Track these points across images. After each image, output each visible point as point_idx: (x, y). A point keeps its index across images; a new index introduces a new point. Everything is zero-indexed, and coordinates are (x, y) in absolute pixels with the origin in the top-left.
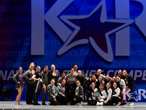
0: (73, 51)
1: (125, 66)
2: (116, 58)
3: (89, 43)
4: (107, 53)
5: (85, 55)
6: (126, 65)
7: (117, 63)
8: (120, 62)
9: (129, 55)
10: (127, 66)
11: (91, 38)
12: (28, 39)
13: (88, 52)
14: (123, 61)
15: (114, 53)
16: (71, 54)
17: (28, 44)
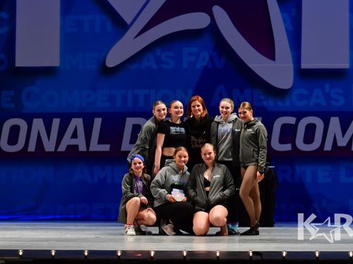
0: (158, 52)
1: (333, 103)
2: (303, 75)
3: (213, 27)
4: (273, 59)
5: (199, 66)
6: (337, 100)
7: (304, 92)
8: (317, 91)
9: (345, 65)
10: (339, 103)
11: (218, 11)
12: (4, 15)
13: (207, 58)
14: (327, 87)
15: (297, 59)
16: (149, 62)
17: (4, 30)
